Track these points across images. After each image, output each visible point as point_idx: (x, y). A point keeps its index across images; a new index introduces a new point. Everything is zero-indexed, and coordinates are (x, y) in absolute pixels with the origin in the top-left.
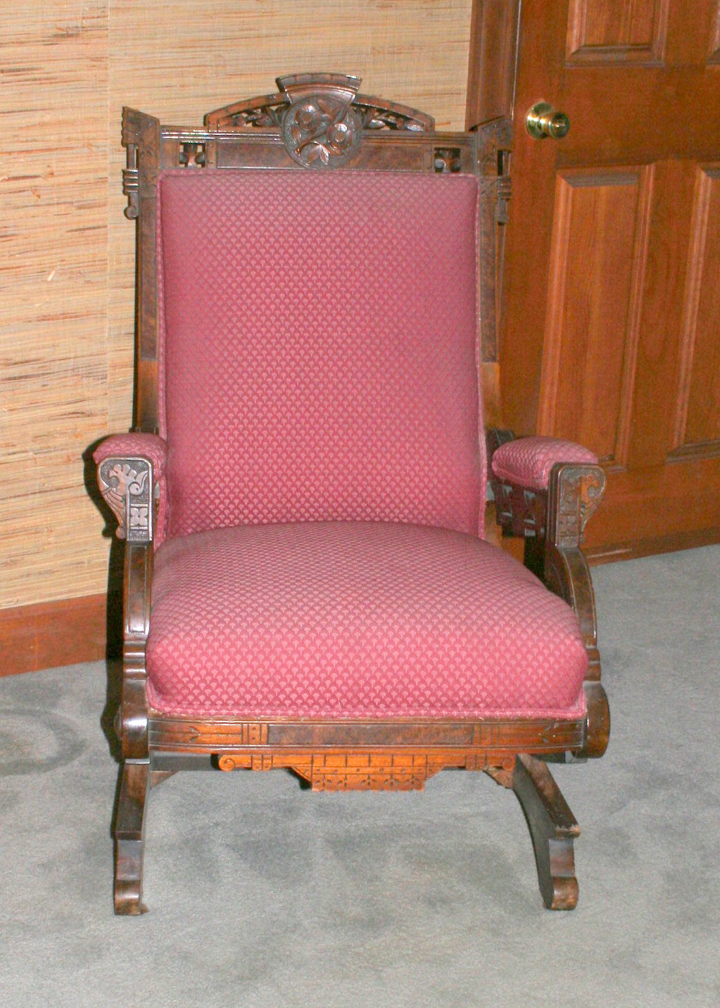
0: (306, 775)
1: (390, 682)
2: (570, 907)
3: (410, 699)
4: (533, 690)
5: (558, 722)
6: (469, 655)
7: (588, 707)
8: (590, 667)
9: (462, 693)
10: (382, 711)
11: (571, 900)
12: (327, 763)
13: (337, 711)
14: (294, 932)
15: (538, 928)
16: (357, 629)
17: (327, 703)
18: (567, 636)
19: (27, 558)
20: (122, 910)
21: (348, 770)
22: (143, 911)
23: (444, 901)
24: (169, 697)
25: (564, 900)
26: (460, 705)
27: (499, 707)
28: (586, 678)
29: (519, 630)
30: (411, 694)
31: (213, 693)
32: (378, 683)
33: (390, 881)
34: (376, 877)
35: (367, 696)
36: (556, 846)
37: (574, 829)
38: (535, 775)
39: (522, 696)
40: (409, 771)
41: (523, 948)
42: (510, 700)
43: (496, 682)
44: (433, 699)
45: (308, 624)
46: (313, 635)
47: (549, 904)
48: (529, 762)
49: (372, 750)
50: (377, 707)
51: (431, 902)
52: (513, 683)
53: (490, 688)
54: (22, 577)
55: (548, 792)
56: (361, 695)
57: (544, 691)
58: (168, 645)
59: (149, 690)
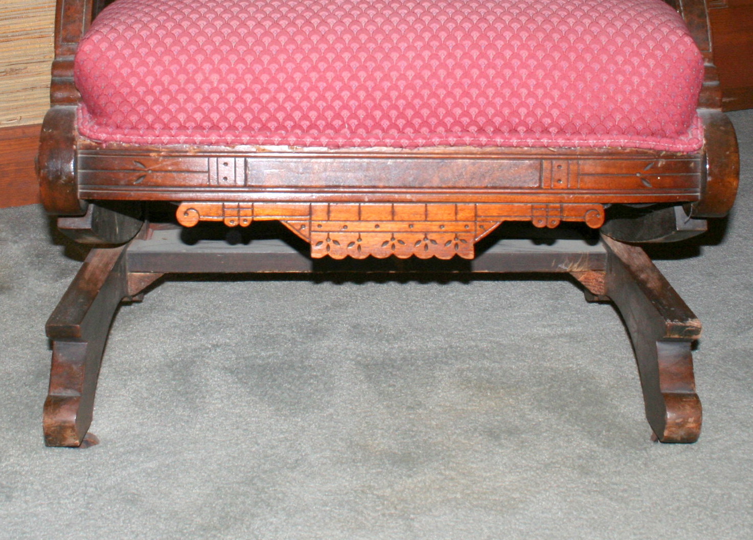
0: (303, 233)
1: (418, 95)
2: (690, 439)
3: (449, 120)
4: (626, 107)
5: (665, 157)
6: (532, 56)
7: (706, 137)
8: (703, 89)
9: (523, 111)
10: (409, 138)
11: (691, 424)
12: (332, 215)
13: (345, 137)
14: (292, 469)
15: (646, 465)
16: (371, 21)
17: (329, 126)
18: (672, 31)
19: (30, 67)
20: (54, 438)
21: (363, 226)
22: (86, 442)
23: (512, 432)
24: (104, 120)
25: (680, 426)
26: (521, 129)
27: (576, 132)
28: (699, 105)
29: (603, 23)
30: (449, 113)
31: (166, 110)
32: (402, 96)
33: (438, 409)
34: (420, 404)
35: (386, 116)
36: (667, 352)
37: (693, 323)
38: (634, 268)
39: (610, 116)
40: (451, 228)
41: (625, 491)
42: (593, 124)
43: (572, 94)
44: (482, 120)
45: (301, 16)
46: (307, 29)
47: (660, 437)
48: (626, 256)
49: (396, 196)
50: (401, 131)
51: (492, 434)
52: (596, 97)
53: (564, 103)
55: (653, 284)
56: (378, 114)
57: (642, 108)
58: (100, 41)
59: (81, 115)
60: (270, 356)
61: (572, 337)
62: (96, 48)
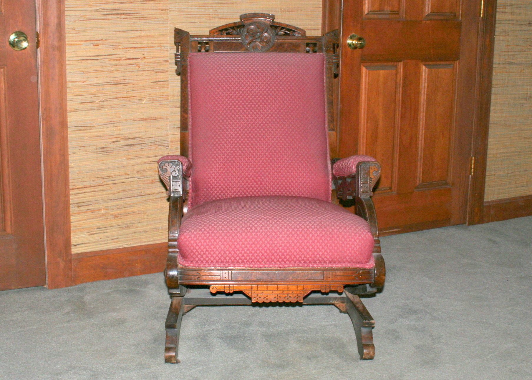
0: (249, 295)
1: (285, 251)
2: (371, 358)
3: (295, 259)
4: (350, 255)
5: (362, 270)
6: (321, 239)
7: (375, 263)
8: (375, 247)
9: (318, 256)
10: (283, 265)
11: (371, 354)
12: (259, 289)
13: (263, 265)
14: (245, 369)
15: (357, 366)
16: (271, 228)
17: (258, 261)
18: (364, 231)
19: (135, 225)
20: (168, 360)
21: (268, 292)
22: (177, 362)
23: (315, 357)
24: (187, 259)
25: (368, 354)
26: (317, 262)
27: (335, 263)
28: (373, 252)
29: (343, 228)
30: (295, 257)
31: (207, 257)
32: (280, 252)
33: (290, 350)
34: (284, 349)
35: (275, 258)
36: (364, 330)
37: (372, 321)
38: (355, 302)
39: (345, 257)
40: (296, 293)
41: (350, 374)
42: (340, 260)
43: (333, 251)
44: (305, 259)
45: (249, 226)
46: (251, 231)
47: (362, 358)
48: (352, 298)
49: (279, 283)
50: (280, 263)
51: (308, 358)
52: (341, 252)
53: (331, 254)
54: (132, 233)
55: (360, 308)
56: (273, 257)
57: (355, 255)
58: (187, 235)
59: (179, 258)
60: (232, 333)
61: (335, 326)
62: (185, 238)
